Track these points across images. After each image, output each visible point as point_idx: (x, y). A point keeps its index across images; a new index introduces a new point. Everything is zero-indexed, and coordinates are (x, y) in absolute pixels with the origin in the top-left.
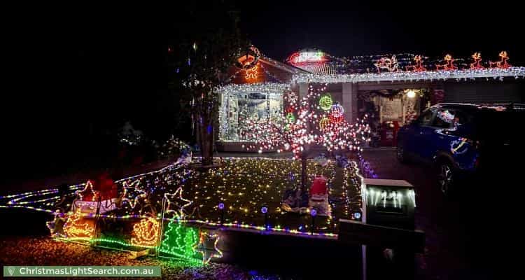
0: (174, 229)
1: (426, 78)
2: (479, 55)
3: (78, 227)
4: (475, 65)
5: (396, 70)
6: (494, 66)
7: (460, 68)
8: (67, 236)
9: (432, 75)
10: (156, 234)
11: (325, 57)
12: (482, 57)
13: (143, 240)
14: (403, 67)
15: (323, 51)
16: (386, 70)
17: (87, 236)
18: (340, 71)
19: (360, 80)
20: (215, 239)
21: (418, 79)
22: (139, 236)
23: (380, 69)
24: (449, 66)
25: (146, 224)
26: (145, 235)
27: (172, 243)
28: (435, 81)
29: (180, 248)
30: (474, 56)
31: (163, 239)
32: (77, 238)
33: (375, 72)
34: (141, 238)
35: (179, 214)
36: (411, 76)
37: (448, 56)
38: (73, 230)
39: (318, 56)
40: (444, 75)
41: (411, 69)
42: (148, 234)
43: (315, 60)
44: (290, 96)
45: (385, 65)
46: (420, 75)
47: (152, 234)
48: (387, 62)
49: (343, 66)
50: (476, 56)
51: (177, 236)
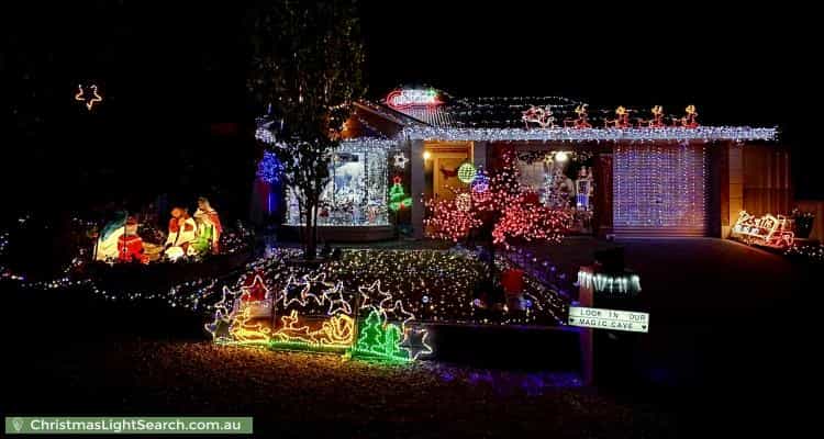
0: (373, 325)
1: (591, 138)
2: (660, 109)
3: (248, 329)
4: (655, 123)
5: (550, 125)
6: (679, 124)
7: (635, 124)
8: (235, 340)
9: (596, 134)
10: (351, 331)
11: (441, 97)
12: (663, 112)
13: (335, 339)
14: (560, 121)
15: (435, 87)
16: (537, 125)
17: (262, 338)
18: (467, 123)
19: (501, 138)
20: (422, 334)
21: (580, 139)
22: (330, 335)
23: (529, 123)
24: (621, 123)
25: (338, 322)
26: (337, 333)
27: (371, 341)
28: (603, 142)
29: (381, 346)
30: (654, 111)
31: (359, 337)
32: (249, 341)
33: (521, 125)
34: (333, 337)
35: (378, 309)
36: (571, 134)
37: (621, 108)
38: (242, 332)
39: (429, 97)
40: (614, 134)
41: (570, 125)
42: (341, 333)
43: (427, 102)
44: (397, 157)
45: (535, 117)
46: (583, 133)
47: (346, 332)
48: (539, 113)
49: (469, 113)
50: (657, 110)
51: (376, 333)
